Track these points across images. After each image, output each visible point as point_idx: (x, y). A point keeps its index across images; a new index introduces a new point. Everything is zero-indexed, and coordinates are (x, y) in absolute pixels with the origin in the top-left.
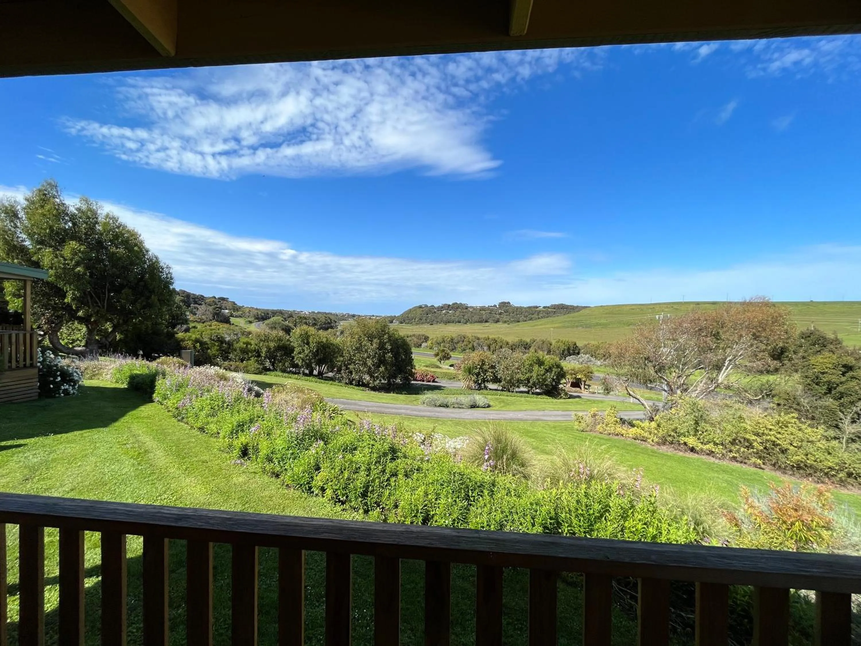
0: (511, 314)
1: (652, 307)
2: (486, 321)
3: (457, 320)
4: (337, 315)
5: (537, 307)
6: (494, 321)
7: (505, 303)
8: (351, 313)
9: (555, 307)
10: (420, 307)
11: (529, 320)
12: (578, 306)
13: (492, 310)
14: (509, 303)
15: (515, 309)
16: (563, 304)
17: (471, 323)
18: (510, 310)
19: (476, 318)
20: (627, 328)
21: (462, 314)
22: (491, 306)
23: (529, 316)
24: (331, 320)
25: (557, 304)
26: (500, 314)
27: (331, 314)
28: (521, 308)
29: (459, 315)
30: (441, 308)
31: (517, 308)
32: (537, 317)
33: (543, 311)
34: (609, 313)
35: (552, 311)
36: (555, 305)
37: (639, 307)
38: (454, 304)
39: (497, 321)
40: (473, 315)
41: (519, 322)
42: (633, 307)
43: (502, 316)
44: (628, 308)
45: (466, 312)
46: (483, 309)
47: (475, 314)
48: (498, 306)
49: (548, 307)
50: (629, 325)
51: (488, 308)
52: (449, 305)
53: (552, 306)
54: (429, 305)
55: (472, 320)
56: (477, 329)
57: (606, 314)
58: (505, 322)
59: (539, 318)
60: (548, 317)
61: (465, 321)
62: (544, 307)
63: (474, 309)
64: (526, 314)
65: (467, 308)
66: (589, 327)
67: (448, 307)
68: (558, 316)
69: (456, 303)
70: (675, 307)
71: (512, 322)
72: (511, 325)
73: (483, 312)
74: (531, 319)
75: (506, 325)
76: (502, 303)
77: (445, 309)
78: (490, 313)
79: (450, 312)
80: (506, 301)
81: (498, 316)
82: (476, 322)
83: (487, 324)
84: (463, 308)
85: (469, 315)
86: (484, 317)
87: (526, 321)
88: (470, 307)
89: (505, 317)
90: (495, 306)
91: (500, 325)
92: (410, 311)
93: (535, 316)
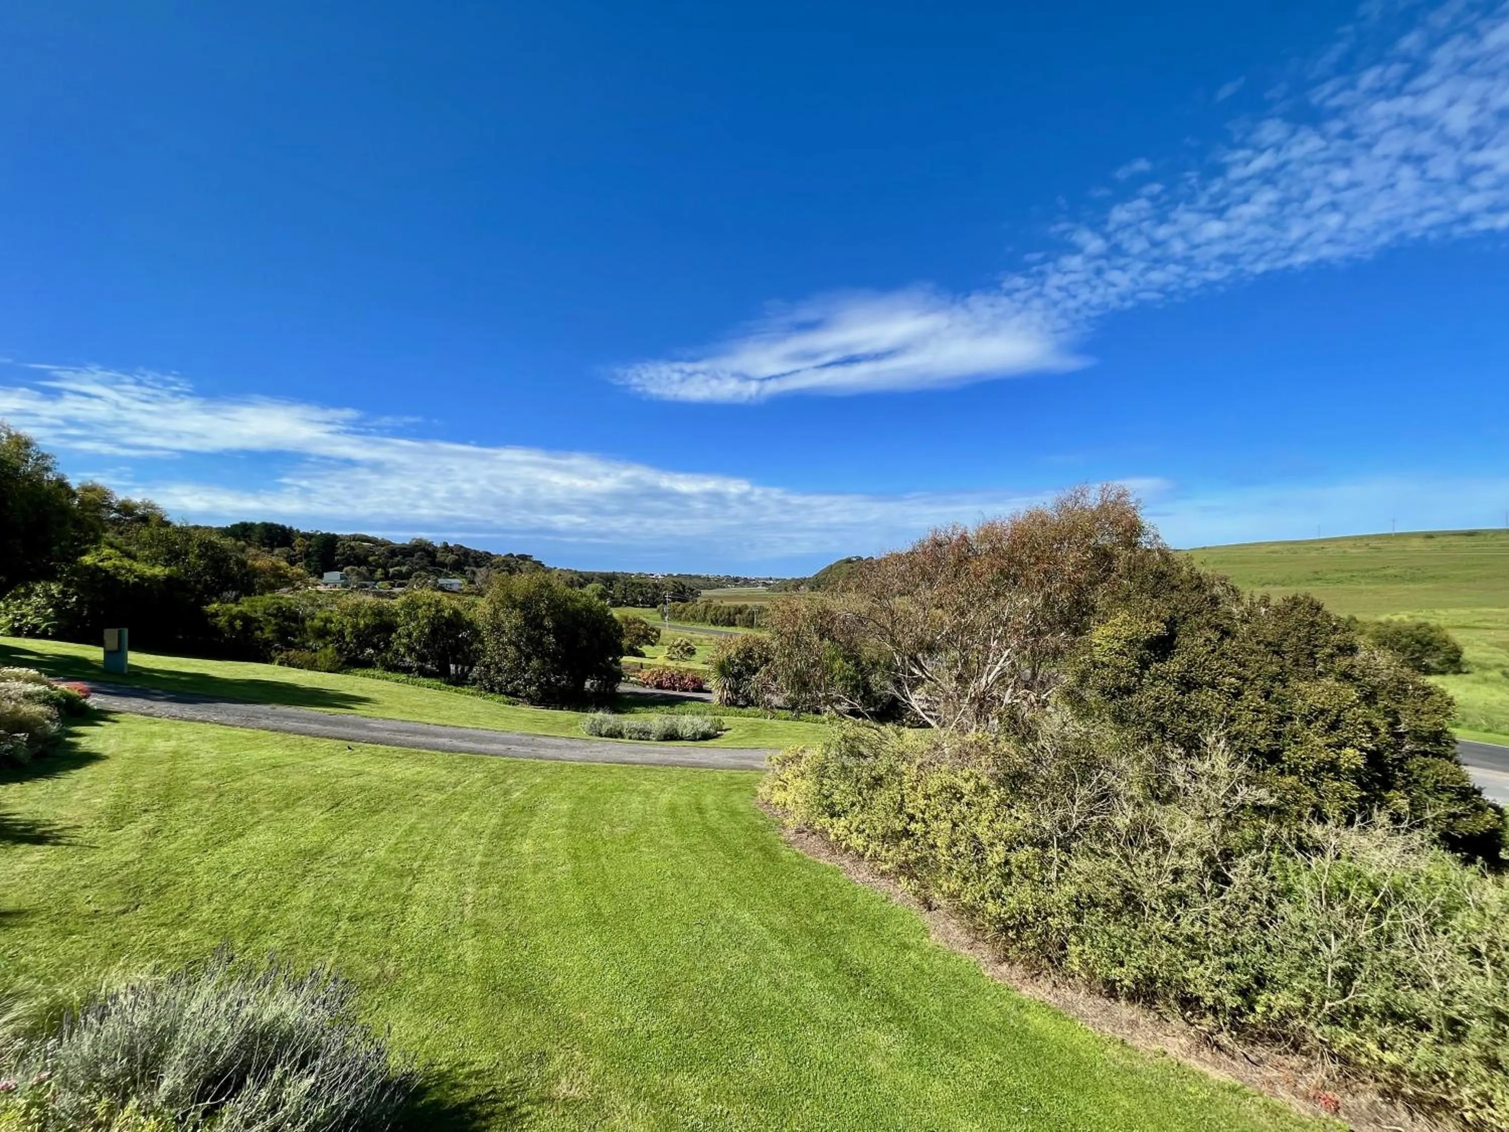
4: (708, 579)
8: (733, 575)
10: (849, 561)
24: (684, 587)
27: (699, 577)
50: (1263, 585)
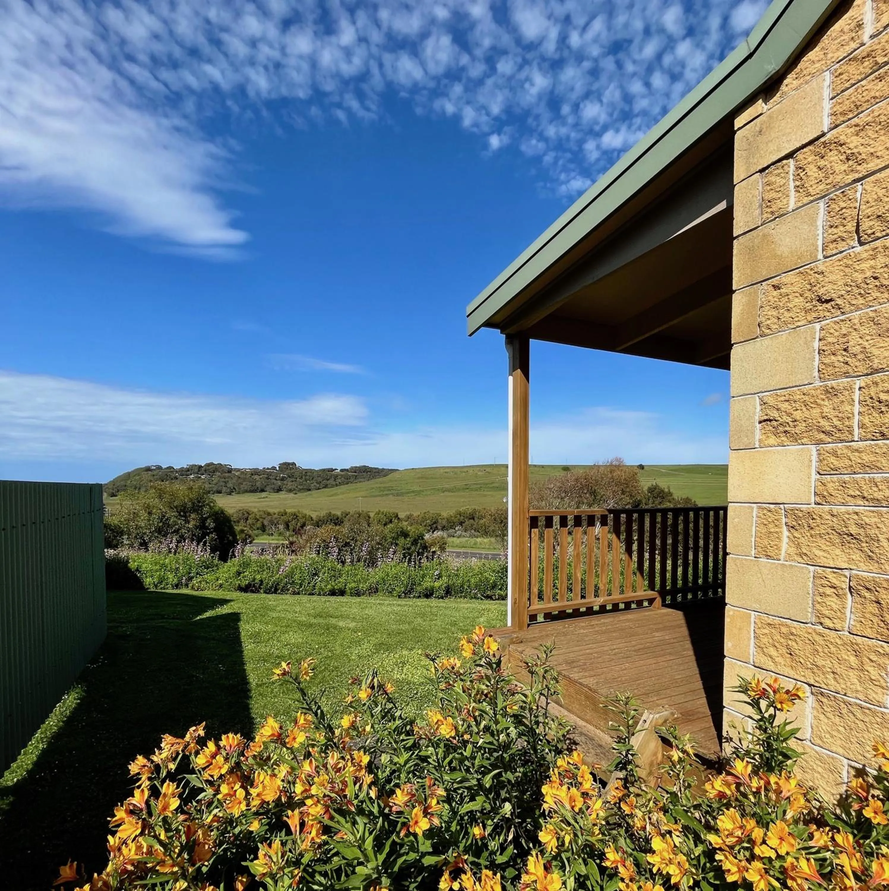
0: (298, 479)
1: (465, 470)
2: (262, 491)
3: (215, 489)
5: (332, 470)
6: (274, 489)
7: (289, 464)
9: (355, 470)
10: (148, 469)
11: (323, 488)
12: (383, 469)
13: (269, 474)
14: (294, 464)
15: (304, 473)
16: (365, 466)
17: (239, 493)
18: (297, 474)
19: (245, 486)
20: (442, 494)
21: (223, 480)
22: (268, 469)
23: (323, 482)
25: (358, 466)
26: (283, 479)
28: (311, 471)
29: (219, 481)
30: (186, 472)
31: (307, 471)
32: (334, 483)
33: (342, 475)
34: (422, 478)
35: (352, 476)
36: (356, 467)
37: (453, 470)
38: (208, 465)
39: (279, 490)
40: (240, 481)
41: (310, 490)
42: (447, 470)
43: (285, 482)
44: (442, 471)
45: (229, 477)
46: (255, 472)
47: (245, 479)
48: (278, 469)
49: (347, 470)
50: (444, 492)
51: (264, 471)
52: (200, 467)
53: (352, 468)
54: (164, 467)
55: (240, 489)
56: (251, 502)
57: (419, 478)
58: (290, 491)
59: (337, 485)
60: (347, 484)
61: (228, 490)
62: (342, 470)
63: (242, 473)
64: (320, 479)
65: (230, 471)
66: (400, 496)
67: (199, 469)
68: (360, 482)
69: (212, 464)
70: (488, 470)
71: (300, 490)
72: (299, 494)
73: (256, 477)
74: (326, 486)
75: (291, 495)
76: (285, 464)
77: (194, 473)
78: (268, 478)
79: (203, 477)
80: (290, 461)
81: (279, 483)
82: (246, 491)
83: (264, 494)
84: (223, 472)
85: (234, 481)
86: (258, 484)
87: (319, 489)
88: (235, 469)
89: (290, 484)
90: (274, 468)
91: (283, 495)
92: (128, 476)
93: (331, 481)
